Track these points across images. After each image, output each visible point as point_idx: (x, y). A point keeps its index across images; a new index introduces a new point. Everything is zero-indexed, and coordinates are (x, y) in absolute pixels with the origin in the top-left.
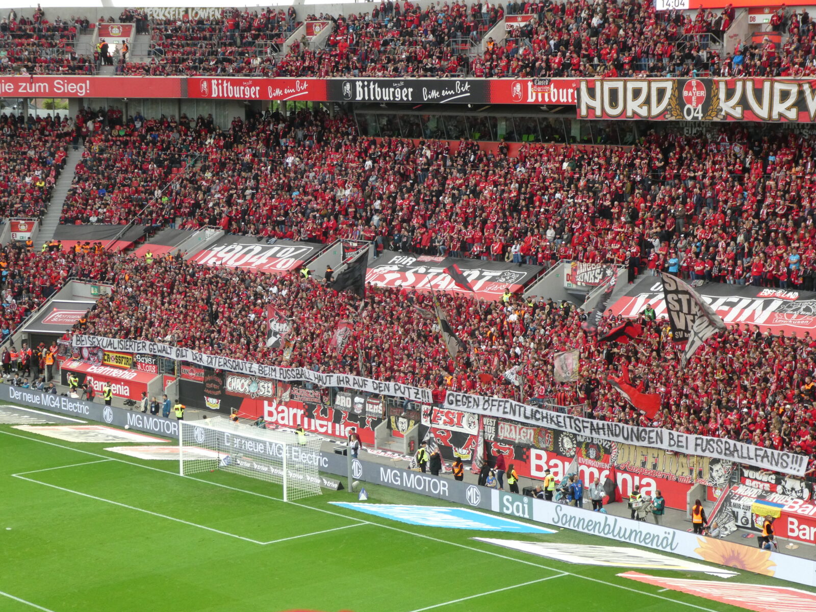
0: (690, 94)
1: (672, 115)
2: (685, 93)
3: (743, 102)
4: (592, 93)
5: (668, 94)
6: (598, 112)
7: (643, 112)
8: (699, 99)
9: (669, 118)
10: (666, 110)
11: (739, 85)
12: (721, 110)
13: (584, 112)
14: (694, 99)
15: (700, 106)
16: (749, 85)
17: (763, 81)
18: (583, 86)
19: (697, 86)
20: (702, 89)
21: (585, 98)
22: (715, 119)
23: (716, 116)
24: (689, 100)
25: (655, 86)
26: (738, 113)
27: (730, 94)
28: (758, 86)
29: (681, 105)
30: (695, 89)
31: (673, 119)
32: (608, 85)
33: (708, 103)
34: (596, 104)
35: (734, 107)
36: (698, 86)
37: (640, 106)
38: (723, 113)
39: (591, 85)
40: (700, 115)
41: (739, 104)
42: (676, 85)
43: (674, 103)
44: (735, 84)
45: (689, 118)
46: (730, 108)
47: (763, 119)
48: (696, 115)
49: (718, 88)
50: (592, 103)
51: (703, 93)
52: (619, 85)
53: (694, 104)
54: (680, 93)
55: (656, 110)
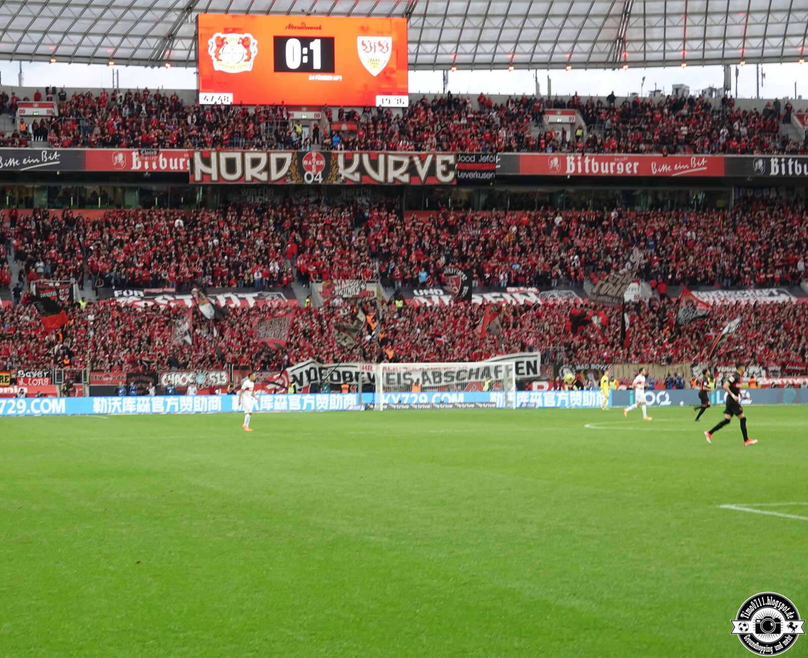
0: (310, 163)
1: (292, 180)
2: (305, 163)
3: (361, 169)
4: (207, 161)
5: (288, 163)
6: (215, 177)
7: (264, 177)
8: (318, 168)
9: (289, 181)
10: (286, 176)
11: (356, 157)
12: (341, 176)
13: (198, 177)
14: (314, 167)
15: (320, 173)
16: (366, 157)
17: (378, 154)
18: (197, 156)
19: (316, 157)
20: (321, 159)
21: (199, 166)
22: (335, 183)
23: (336, 180)
24: (309, 168)
25: (274, 157)
26: (357, 177)
27: (348, 163)
28: (373, 158)
29: (302, 172)
30: (314, 159)
31: (294, 182)
32: (224, 156)
33: (327, 171)
34: (213, 171)
35: (353, 173)
36: (318, 158)
37: (260, 172)
38: (342, 178)
39: (205, 156)
40: (320, 180)
41: (356, 171)
42: (296, 156)
43: (293, 170)
44: (353, 156)
45: (310, 182)
46: (348, 174)
47: (380, 182)
48: (316, 179)
49: (336, 159)
50: (207, 170)
51: (322, 163)
52: (237, 156)
53: (314, 170)
54: (300, 163)
55: (275, 176)
